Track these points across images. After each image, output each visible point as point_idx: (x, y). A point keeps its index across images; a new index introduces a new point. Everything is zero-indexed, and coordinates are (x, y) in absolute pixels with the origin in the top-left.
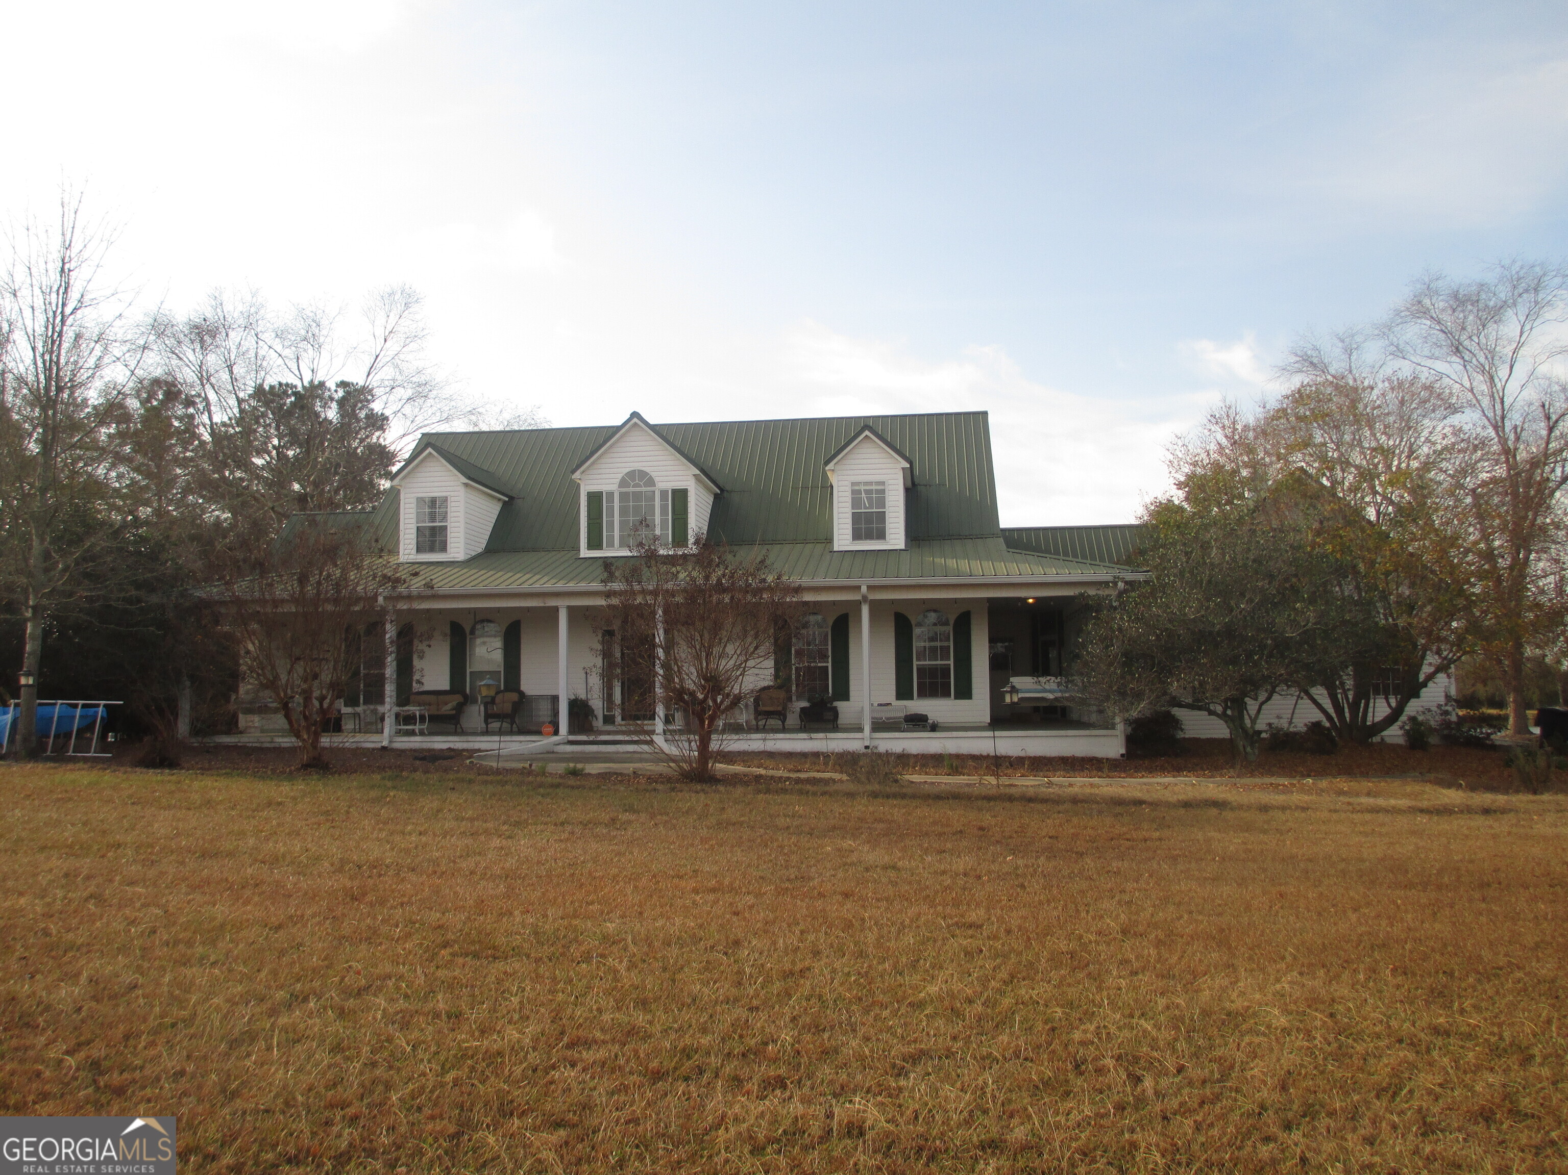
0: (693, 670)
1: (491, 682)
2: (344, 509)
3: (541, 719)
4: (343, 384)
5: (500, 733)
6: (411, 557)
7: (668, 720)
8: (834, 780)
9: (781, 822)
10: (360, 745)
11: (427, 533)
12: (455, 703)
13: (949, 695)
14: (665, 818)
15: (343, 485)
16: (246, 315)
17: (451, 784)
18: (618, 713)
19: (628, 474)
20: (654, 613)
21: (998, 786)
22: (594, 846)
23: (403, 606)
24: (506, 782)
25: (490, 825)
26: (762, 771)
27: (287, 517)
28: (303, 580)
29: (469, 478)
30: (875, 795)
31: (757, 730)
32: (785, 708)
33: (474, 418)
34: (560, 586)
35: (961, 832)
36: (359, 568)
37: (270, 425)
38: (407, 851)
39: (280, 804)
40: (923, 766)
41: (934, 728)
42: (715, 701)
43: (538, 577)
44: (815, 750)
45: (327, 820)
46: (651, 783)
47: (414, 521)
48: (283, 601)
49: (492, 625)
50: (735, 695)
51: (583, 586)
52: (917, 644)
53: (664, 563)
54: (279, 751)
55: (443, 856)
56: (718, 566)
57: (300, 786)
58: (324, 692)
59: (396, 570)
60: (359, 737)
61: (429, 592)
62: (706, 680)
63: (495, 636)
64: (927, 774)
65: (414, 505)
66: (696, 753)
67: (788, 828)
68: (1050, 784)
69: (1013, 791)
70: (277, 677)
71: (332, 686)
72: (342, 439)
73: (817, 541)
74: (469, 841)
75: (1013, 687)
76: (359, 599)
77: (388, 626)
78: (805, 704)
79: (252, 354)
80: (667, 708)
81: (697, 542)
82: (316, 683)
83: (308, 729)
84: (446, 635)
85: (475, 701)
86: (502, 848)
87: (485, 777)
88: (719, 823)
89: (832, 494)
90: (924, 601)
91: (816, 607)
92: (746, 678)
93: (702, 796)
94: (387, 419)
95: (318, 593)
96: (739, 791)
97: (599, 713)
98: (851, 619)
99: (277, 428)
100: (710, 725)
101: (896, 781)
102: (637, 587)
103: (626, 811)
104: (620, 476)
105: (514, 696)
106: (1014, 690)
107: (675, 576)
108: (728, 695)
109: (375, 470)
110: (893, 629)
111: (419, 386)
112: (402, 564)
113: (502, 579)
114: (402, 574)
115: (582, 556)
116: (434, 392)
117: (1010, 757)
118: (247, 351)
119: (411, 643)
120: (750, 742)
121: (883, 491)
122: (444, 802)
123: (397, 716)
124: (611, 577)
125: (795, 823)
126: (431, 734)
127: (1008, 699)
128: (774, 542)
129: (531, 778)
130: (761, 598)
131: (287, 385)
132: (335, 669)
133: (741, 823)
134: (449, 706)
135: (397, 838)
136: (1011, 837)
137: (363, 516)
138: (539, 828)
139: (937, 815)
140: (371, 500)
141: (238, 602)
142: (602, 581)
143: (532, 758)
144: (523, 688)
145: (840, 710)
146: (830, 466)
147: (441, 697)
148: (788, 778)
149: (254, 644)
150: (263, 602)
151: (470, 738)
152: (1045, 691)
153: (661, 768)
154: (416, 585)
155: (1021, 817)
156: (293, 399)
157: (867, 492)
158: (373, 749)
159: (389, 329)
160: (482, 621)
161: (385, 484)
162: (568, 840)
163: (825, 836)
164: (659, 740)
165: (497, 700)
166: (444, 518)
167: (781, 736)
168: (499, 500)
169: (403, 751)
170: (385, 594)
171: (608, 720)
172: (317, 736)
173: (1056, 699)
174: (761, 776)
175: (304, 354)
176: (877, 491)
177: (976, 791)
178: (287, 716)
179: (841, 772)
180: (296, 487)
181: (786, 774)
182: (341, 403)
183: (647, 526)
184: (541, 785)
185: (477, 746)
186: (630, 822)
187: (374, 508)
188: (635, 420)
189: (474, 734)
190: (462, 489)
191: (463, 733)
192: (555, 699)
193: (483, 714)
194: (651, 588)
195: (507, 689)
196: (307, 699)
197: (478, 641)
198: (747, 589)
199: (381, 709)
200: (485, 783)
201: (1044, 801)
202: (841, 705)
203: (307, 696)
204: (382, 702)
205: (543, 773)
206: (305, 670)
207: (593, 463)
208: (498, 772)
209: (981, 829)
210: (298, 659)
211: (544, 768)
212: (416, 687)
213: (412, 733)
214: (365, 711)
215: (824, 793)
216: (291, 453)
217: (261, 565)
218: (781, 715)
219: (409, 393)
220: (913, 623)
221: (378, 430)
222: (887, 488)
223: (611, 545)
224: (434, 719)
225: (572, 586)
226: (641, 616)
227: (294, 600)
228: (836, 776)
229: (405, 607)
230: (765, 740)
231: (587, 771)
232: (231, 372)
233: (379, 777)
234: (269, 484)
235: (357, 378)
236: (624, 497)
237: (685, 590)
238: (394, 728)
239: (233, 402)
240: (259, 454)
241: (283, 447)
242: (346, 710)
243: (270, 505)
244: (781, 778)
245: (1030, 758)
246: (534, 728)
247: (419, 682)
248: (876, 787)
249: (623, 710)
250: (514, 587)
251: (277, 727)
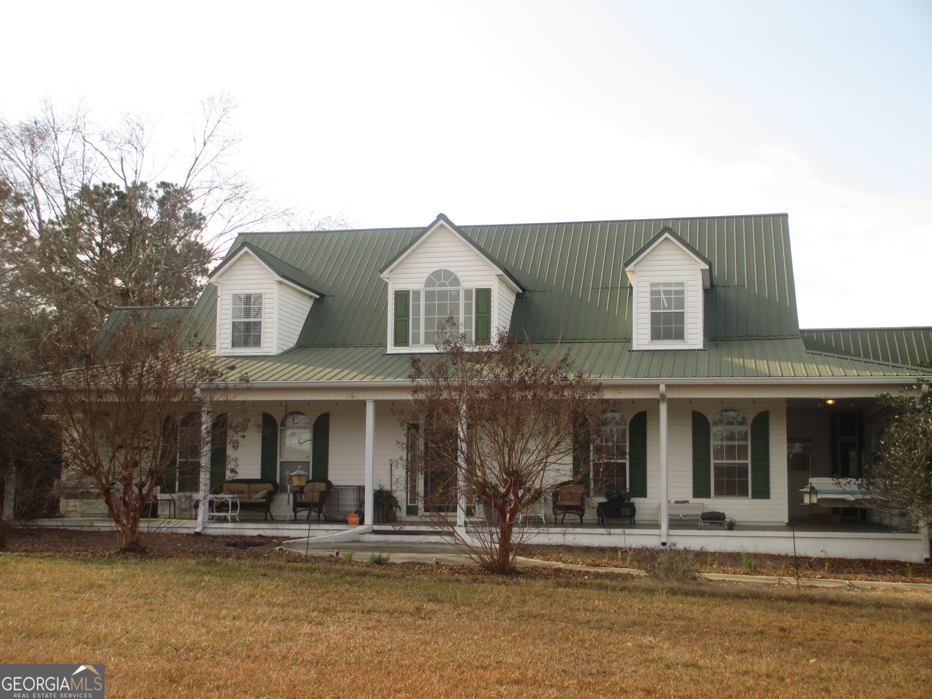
0: (496, 464)
1: (302, 472)
2: (163, 304)
3: (347, 509)
4: (164, 185)
5: (309, 521)
6: (228, 351)
7: (469, 512)
8: (632, 577)
9: (582, 616)
10: (175, 531)
11: (242, 328)
12: (265, 492)
13: (746, 494)
14: (468, 609)
15: (163, 282)
16: (74, 118)
17: (262, 571)
18: (421, 505)
19: (434, 274)
20: (458, 409)
21: (798, 587)
22: (400, 634)
23: (219, 397)
24: (315, 569)
25: (301, 611)
26: (561, 565)
27: (109, 311)
28: (126, 371)
29: (283, 276)
30: (673, 592)
31: (556, 524)
32: (583, 504)
33: (286, 218)
34: (368, 380)
35: (762, 632)
36: (178, 361)
37: (93, 223)
38: (222, 635)
39: (101, 586)
40: (721, 564)
41: (731, 526)
42: (516, 495)
43: (346, 372)
44: (613, 545)
45: (146, 603)
46: (453, 574)
47: (230, 316)
48: (107, 391)
49: (301, 417)
50: (536, 490)
51: (390, 381)
52: (714, 443)
53: (469, 360)
54: (98, 535)
55: (257, 641)
56: (521, 364)
57: (120, 569)
58: (144, 479)
59: (213, 363)
60: (174, 522)
61: (244, 385)
62: (508, 474)
63: (304, 428)
64: (724, 572)
65: (230, 302)
66: (497, 546)
67: (588, 622)
68: (852, 587)
69: (814, 592)
70: (99, 465)
71: (151, 473)
72: (162, 238)
73: (616, 340)
74: (280, 627)
75: (812, 488)
76: (178, 391)
77: (204, 418)
78: (603, 500)
79: (79, 156)
80: (469, 500)
81: (500, 341)
82: (136, 470)
83: (127, 515)
84: (259, 426)
85: (284, 490)
86: (312, 634)
87: (295, 565)
88: (521, 616)
89: (631, 294)
90: (722, 401)
91: (617, 405)
92: (547, 473)
93: (503, 588)
94: (204, 218)
95: (140, 385)
96: (539, 584)
97: (403, 504)
98: (648, 417)
99: (101, 226)
100: (511, 519)
101: (695, 578)
102: (442, 382)
103: (430, 600)
104: (426, 276)
105: (322, 486)
106: (813, 491)
107: (479, 372)
108: (529, 490)
109: (192, 267)
110: (690, 428)
111: (236, 187)
112: (219, 357)
113: (312, 374)
114: (220, 367)
115: (389, 352)
116: (250, 194)
117: (809, 558)
118: (75, 153)
119: (225, 434)
120: (550, 536)
121: (682, 292)
122: (257, 587)
123: (211, 503)
124: (419, 373)
125: (595, 618)
126: (242, 521)
127: (807, 500)
128: (573, 341)
129: (338, 566)
130: (562, 396)
131: (110, 185)
132: (154, 457)
133: (543, 616)
134: (260, 494)
135: (213, 623)
136: (813, 640)
137: (182, 311)
138: (348, 615)
139: (737, 615)
140: (188, 296)
141: (66, 392)
142: (409, 377)
143: (339, 546)
144: (330, 478)
145: (637, 506)
146: (631, 267)
147: (252, 486)
148: (587, 573)
149: (78, 432)
150: (87, 391)
151: (280, 526)
152: (845, 492)
153: (463, 559)
154: (233, 377)
155: (823, 620)
156: (116, 198)
157: (665, 292)
158: (188, 535)
159: (208, 133)
160: (293, 413)
161: (201, 281)
162: (374, 628)
163: (625, 631)
164: (461, 531)
165: (306, 490)
166: (259, 313)
167: (579, 530)
168: (311, 297)
169: (216, 537)
170: (203, 386)
171: (412, 511)
172: (135, 521)
173: (857, 501)
174: (559, 570)
175: (127, 157)
176: (677, 292)
177: (775, 591)
178: (108, 502)
179: (639, 568)
180: (118, 282)
181: (585, 569)
182: (162, 203)
183: (454, 324)
184: (347, 574)
185: (286, 533)
186: (434, 612)
187: (191, 303)
188: (442, 222)
189: (283, 522)
190: (276, 287)
191: (273, 520)
192: (361, 489)
193: (291, 502)
194: (456, 384)
195: (316, 479)
196: (128, 486)
197: (289, 432)
198: (548, 386)
199: (196, 496)
200: (296, 569)
201: (846, 603)
202: (638, 501)
203: (127, 482)
204: (197, 490)
205: (350, 562)
206: (126, 458)
207: (401, 263)
208: (306, 559)
209: (783, 630)
210: (120, 447)
211: (350, 556)
212: (229, 475)
213: (224, 520)
214: (180, 498)
215: (623, 589)
216: (113, 250)
217: (88, 357)
218: (580, 510)
219: (226, 194)
220: (711, 422)
221: (195, 228)
222: (686, 289)
223: (416, 341)
224: (245, 506)
225: (379, 381)
226: (446, 411)
227: (117, 390)
228: (634, 572)
229: (221, 399)
230: (564, 534)
231: (391, 561)
232: (59, 172)
233: (194, 562)
234: (92, 280)
235: (178, 181)
236: (430, 295)
237: (489, 387)
238: (208, 514)
239: (61, 201)
240: (83, 249)
241: (107, 244)
242: (160, 496)
243: (94, 299)
244: (579, 572)
245: (830, 559)
246: (339, 517)
247: (233, 471)
248: (675, 584)
249: (426, 503)
250: (324, 381)
251: (99, 512)
